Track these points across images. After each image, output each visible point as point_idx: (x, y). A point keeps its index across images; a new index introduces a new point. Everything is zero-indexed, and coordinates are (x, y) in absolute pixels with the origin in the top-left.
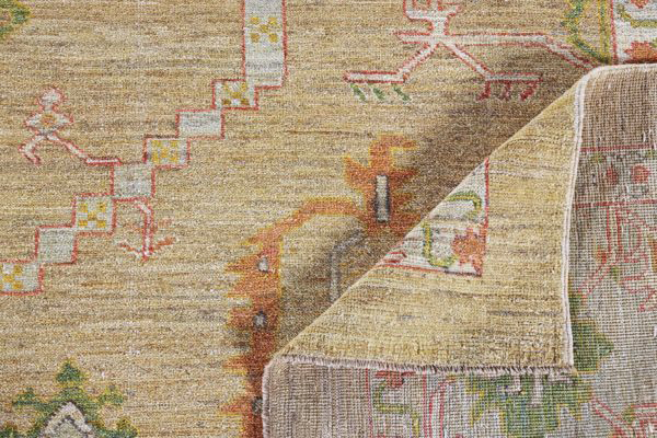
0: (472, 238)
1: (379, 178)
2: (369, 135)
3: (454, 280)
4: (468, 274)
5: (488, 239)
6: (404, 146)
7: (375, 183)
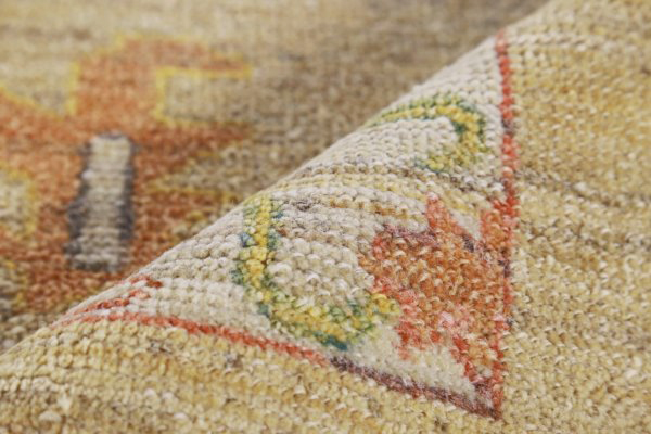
0: (450, 244)
1: (98, 143)
2: (82, 35)
3: (376, 409)
4: (441, 395)
5: (519, 265)
6: (205, 68)
7: (85, 154)
